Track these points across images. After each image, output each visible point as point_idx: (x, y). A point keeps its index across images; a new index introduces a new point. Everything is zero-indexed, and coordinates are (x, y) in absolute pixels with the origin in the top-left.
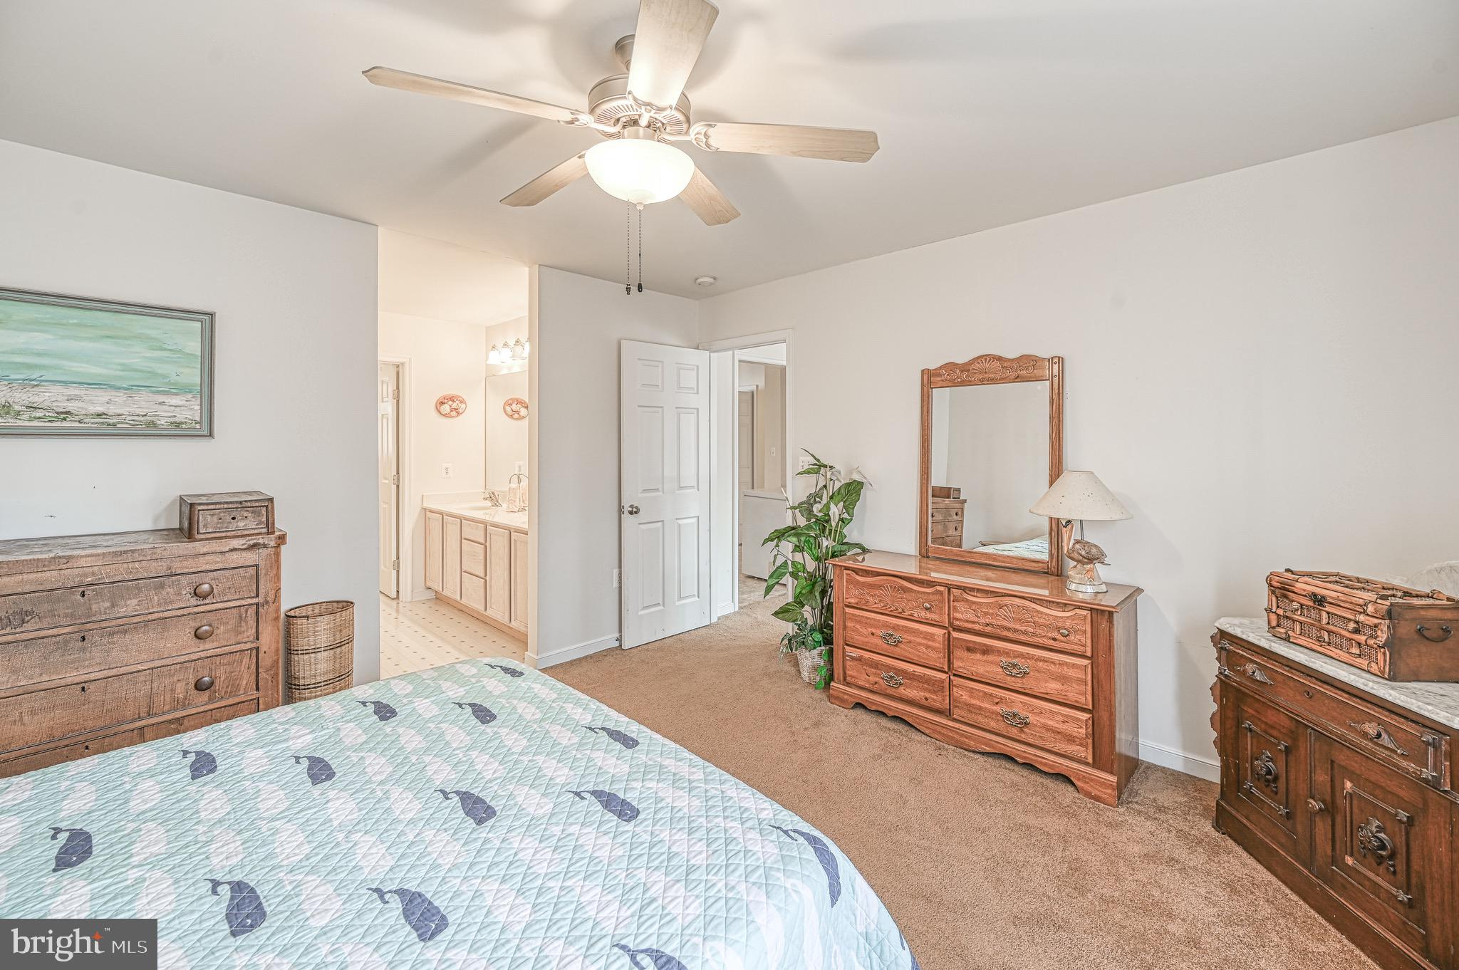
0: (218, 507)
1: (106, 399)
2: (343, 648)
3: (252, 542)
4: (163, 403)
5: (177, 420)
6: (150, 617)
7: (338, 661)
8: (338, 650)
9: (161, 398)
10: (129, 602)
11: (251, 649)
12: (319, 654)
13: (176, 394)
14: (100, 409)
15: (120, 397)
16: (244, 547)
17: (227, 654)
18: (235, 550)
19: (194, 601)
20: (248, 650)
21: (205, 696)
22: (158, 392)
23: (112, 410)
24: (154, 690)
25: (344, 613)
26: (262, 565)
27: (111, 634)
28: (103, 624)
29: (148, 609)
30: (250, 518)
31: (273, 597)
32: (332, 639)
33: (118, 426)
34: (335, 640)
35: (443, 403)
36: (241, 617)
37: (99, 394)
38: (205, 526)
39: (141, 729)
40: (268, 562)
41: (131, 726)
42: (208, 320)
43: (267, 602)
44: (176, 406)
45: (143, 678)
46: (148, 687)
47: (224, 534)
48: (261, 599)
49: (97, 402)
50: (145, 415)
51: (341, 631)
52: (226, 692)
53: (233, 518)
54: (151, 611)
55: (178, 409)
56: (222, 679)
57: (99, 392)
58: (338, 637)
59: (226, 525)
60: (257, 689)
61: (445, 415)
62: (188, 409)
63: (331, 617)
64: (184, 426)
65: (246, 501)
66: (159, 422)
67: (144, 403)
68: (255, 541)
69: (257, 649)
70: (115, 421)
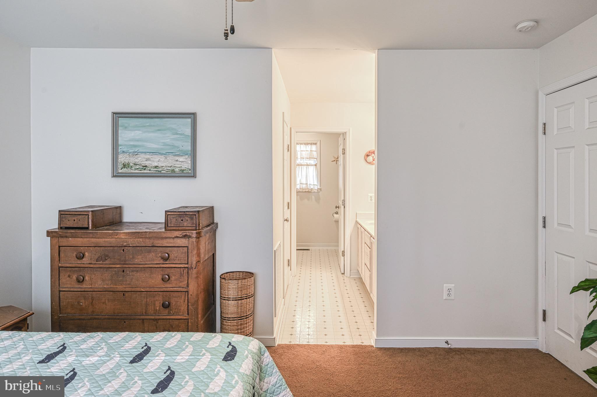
0: (175, 213)
1: (158, 160)
2: (243, 301)
3: (184, 234)
4: (177, 161)
5: (182, 169)
6: (146, 266)
7: (240, 308)
8: (240, 302)
9: (177, 158)
10: (139, 257)
11: (186, 292)
12: (230, 301)
13: (182, 156)
14: (156, 164)
15: (162, 158)
16: (181, 236)
17: (175, 292)
18: (177, 237)
19: (162, 261)
20: (184, 292)
21: (167, 311)
22: (175, 155)
23: (160, 164)
24: (148, 302)
25: (243, 281)
26: (190, 248)
27: (132, 271)
28: (130, 266)
29: (145, 262)
30: (189, 221)
31: (195, 266)
32: (236, 294)
33: (162, 172)
34: (238, 295)
35: (368, 156)
36: (181, 273)
37: (156, 157)
38: (171, 223)
39: (143, 320)
40: (192, 246)
41: (139, 317)
42: (193, 116)
43: (192, 268)
44: (182, 162)
45: (143, 295)
46: (145, 300)
47: (177, 228)
48: (189, 266)
49: (156, 161)
50: (171, 167)
51: (241, 290)
52: (175, 312)
53: (182, 220)
54: (146, 263)
55: (182, 163)
56: (173, 304)
57: (156, 156)
58: (240, 294)
59: (179, 224)
60: (188, 314)
61: (369, 163)
62: (185, 163)
63: (236, 282)
64: (185, 172)
65: (187, 212)
66: (176, 170)
67: (171, 161)
68: (185, 234)
69: (188, 292)
70: (161, 170)
